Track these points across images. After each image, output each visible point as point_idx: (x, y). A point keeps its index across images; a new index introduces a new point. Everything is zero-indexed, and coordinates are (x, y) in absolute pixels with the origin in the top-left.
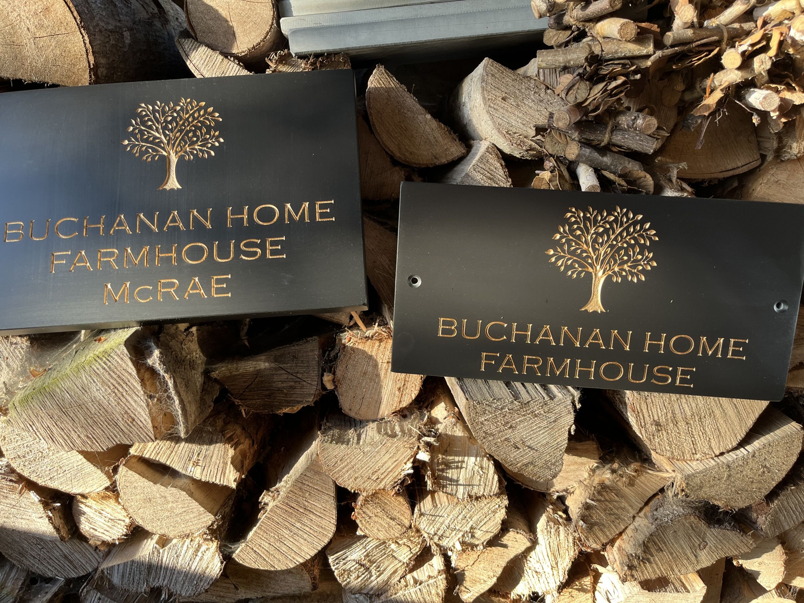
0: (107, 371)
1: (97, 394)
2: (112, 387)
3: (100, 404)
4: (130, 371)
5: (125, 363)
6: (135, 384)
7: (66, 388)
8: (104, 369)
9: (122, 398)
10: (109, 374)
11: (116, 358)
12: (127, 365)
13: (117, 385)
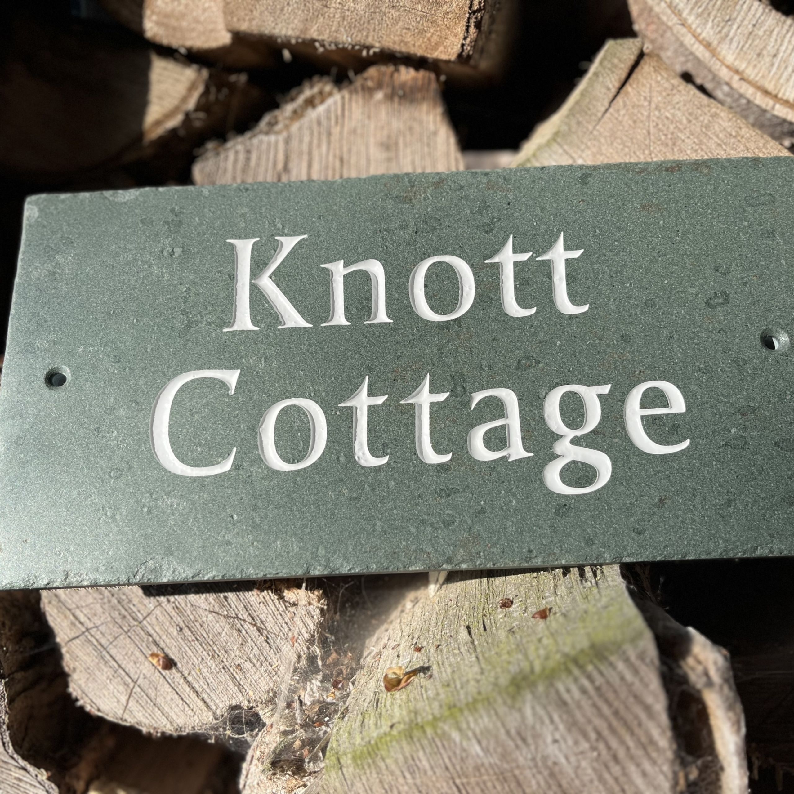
0: (590, 698)
1: (552, 750)
2: (593, 736)
3: (552, 775)
4: (649, 700)
5: (641, 680)
6: (656, 733)
7: (478, 731)
8: (584, 691)
9: (612, 764)
10: (595, 705)
11: (621, 666)
12: (646, 686)
13: (606, 733)
